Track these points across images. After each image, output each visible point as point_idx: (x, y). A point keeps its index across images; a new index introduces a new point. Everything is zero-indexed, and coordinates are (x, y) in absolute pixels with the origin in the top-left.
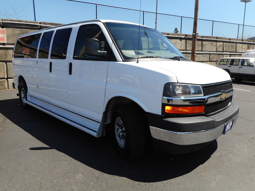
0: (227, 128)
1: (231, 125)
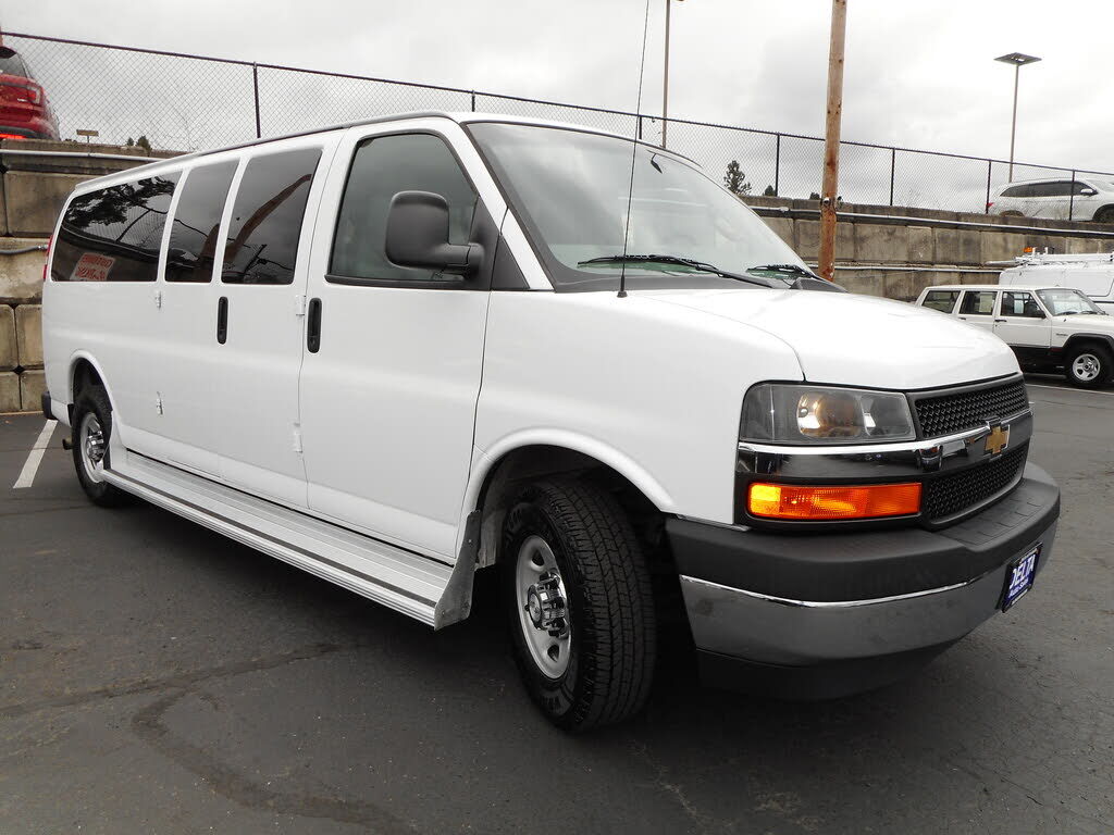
0: (1015, 582)
1: (1032, 567)
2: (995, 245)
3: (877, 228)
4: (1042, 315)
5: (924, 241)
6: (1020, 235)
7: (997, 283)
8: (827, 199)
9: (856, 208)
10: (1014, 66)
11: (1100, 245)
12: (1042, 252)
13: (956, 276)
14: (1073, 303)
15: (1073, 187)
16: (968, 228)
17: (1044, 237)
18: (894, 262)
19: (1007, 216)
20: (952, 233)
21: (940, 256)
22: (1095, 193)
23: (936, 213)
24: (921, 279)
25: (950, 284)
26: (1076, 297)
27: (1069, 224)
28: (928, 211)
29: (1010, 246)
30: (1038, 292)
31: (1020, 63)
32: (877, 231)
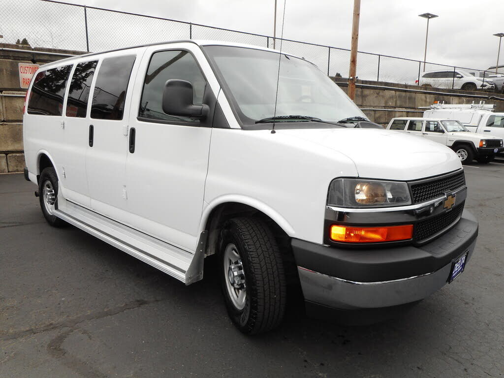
2: (422, 100)
3: (372, 91)
4: (443, 132)
5: (392, 97)
6: (432, 96)
7: (422, 117)
8: (351, 78)
9: (363, 82)
10: (427, 19)
11: (465, 100)
12: (442, 103)
13: (405, 113)
14: (456, 127)
15: (454, 74)
16: (410, 92)
17: (442, 96)
18: (379, 107)
19: (426, 86)
20: (404, 94)
21: (399, 103)
22: (462, 77)
23: (397, 85)
24: (390, 114)
25: (402, 117)
26: (456, 124)
27: (452, 90)
28: (394, 84)
29: (428, 100)
30: (441, 121)
31: (429, 18)
32: (372, 92)
